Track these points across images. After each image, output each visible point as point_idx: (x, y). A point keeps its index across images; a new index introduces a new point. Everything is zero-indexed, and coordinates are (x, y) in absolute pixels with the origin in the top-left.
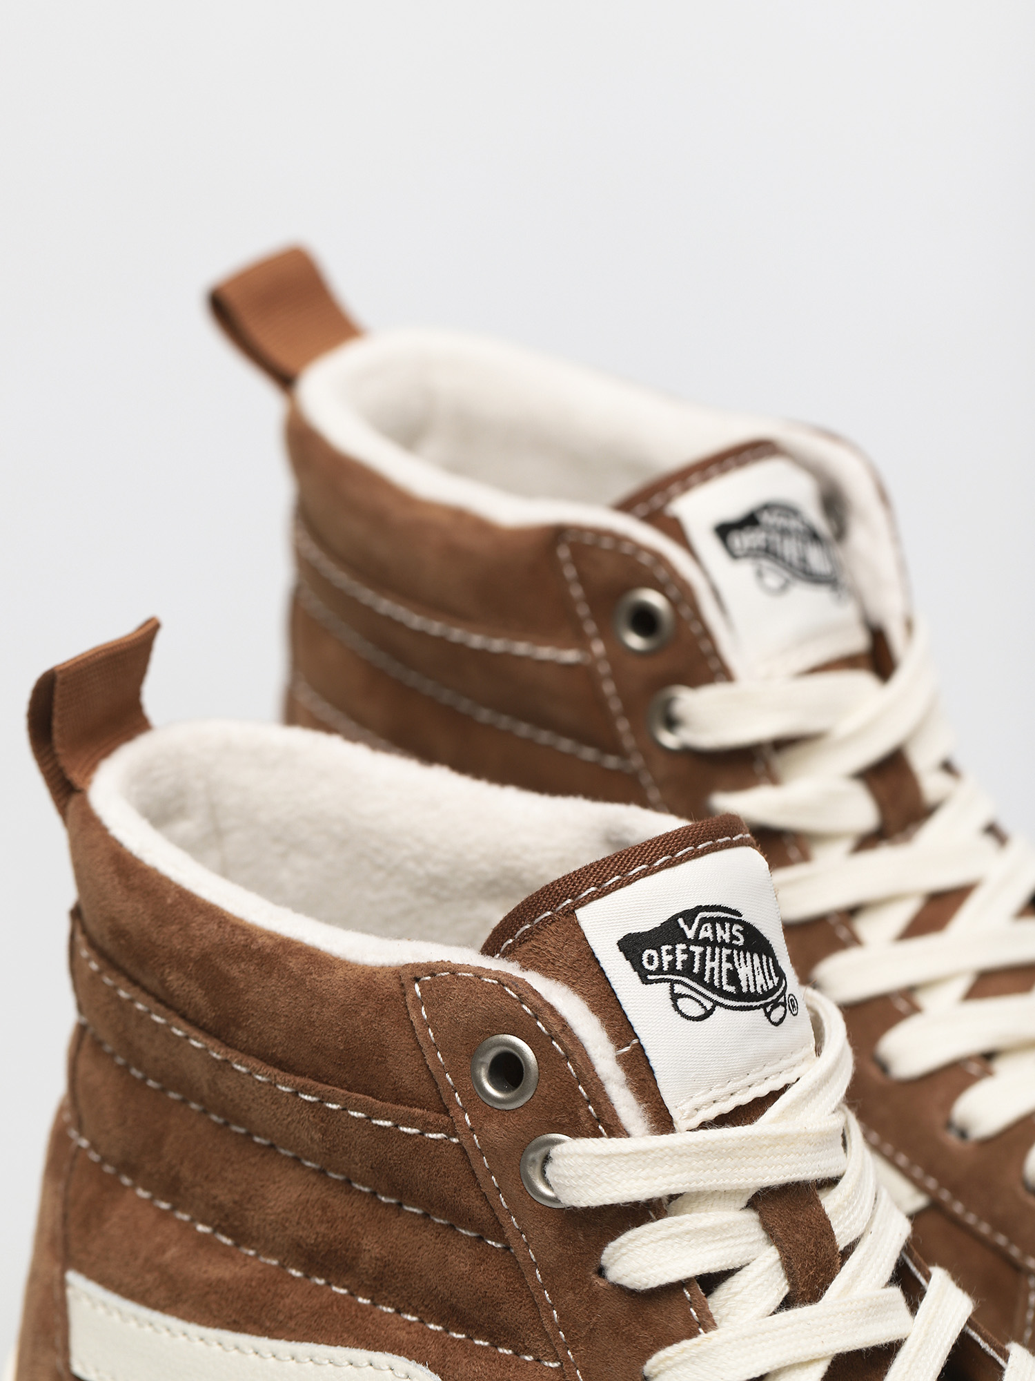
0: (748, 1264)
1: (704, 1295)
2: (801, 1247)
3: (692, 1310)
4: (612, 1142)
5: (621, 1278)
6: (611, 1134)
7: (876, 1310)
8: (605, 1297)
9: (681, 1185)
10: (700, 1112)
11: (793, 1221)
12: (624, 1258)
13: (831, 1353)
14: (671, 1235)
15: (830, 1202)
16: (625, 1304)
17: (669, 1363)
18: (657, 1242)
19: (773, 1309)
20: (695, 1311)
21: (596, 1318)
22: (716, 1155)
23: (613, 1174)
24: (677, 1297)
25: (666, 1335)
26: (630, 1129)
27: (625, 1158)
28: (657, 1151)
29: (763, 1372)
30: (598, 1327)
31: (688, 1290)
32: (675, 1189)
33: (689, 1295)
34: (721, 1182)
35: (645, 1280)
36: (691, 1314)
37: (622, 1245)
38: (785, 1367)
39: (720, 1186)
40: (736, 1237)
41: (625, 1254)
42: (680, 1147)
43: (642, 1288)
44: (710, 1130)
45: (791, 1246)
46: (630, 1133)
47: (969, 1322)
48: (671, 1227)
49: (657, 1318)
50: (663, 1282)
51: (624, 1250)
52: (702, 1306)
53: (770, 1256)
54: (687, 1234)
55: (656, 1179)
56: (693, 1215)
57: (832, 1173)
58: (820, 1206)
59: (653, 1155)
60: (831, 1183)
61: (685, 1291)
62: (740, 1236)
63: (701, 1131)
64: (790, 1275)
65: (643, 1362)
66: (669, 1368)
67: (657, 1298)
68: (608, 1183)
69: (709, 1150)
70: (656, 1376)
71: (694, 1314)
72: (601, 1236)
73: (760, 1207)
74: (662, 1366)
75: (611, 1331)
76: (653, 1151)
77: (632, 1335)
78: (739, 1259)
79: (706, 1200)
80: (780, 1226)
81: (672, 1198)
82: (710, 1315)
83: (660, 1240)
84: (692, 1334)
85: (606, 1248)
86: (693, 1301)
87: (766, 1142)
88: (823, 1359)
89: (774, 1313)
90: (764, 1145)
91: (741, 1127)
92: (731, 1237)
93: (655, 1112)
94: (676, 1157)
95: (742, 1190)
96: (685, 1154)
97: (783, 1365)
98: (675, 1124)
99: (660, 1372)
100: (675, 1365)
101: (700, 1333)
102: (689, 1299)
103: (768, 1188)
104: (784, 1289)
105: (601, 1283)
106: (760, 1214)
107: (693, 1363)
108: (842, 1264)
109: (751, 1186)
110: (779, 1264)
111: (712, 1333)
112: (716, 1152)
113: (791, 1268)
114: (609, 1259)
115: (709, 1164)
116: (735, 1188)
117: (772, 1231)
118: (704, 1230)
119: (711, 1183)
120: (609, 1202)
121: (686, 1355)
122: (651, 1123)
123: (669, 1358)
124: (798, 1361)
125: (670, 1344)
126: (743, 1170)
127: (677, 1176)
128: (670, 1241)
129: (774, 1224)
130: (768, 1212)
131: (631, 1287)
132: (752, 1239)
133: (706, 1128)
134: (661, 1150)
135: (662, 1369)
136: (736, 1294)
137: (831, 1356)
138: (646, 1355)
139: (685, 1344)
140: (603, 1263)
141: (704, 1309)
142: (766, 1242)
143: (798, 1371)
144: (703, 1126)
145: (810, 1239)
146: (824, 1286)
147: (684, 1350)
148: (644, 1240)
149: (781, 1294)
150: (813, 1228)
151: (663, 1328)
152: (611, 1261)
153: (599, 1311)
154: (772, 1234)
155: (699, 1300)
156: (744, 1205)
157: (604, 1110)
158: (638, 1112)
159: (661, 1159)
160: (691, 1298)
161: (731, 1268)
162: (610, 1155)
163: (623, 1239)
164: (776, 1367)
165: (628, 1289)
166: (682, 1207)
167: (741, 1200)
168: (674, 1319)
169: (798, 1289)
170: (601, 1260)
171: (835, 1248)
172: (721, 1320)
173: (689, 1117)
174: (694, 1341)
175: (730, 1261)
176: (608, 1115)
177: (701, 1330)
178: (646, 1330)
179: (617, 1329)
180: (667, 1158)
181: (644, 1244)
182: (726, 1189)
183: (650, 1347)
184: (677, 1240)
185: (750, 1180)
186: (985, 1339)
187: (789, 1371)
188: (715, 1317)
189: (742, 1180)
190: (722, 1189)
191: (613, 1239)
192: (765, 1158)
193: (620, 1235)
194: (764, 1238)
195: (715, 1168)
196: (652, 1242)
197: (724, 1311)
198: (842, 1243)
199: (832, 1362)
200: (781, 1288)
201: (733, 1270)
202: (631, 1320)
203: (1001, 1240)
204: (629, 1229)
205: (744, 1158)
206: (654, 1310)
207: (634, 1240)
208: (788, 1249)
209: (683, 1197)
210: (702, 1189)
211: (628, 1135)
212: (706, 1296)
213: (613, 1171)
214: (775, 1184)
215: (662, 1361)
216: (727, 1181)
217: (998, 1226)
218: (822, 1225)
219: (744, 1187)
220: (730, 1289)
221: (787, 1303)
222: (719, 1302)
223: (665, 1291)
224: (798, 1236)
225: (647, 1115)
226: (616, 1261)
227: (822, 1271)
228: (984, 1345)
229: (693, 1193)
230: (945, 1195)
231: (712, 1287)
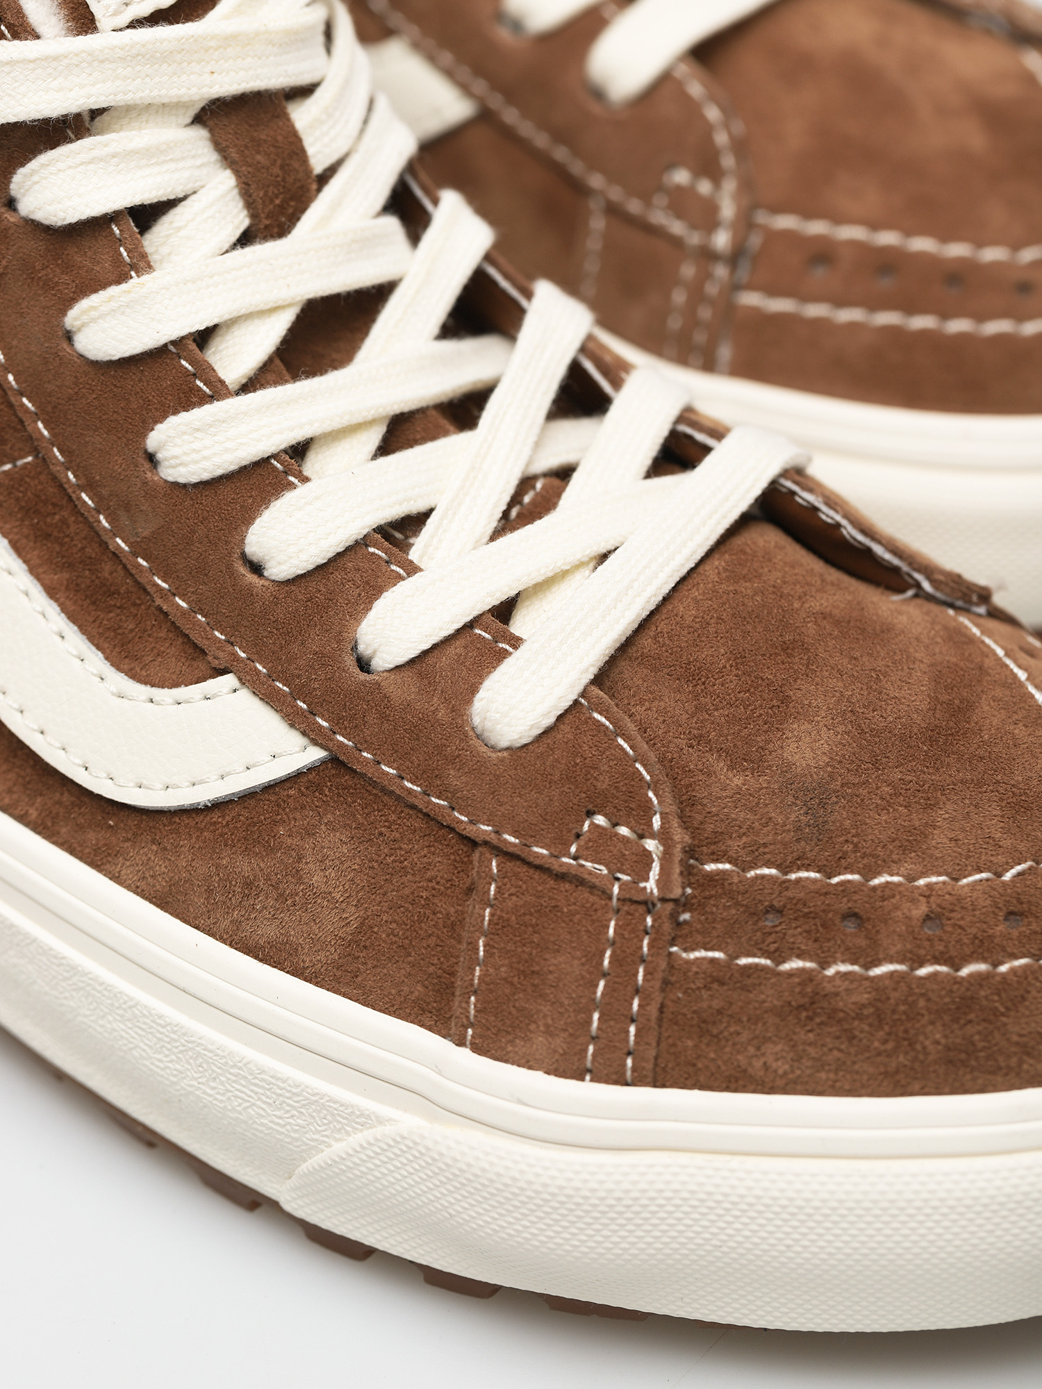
0: (195, 192)
1: (136, 230)
2: (263, 170)
3: (122, 249)
4: (14, 45)
5: (33, 212)
6: (16, 36)
7: (362, 244)
8: (16, 235)
9: (103, 98)
10: (129, 7)
11: (253, 140)
12: (37, 187)
13: (299, 298)
14: (93, 159)
15: (302, 115)
16: (41, 243)
17: (94, 314)
18: (76, 167)
19: (226, 246)
20: (126, 250)
21: (6, 260)
22: (148, 59)
23: (16, 84)
24: (104, 234)
25: (90, 279)
26: (40, 29)
27: (31, 66)
28: (70, 56)
29: (211, 324)
30: (10, 271)
31: (116, 226)
32: (96, 102)
33: (118, 232)
34: (155, 93)
35: (62, 215)
36: (121, 254)
37: (33, 172)
38: (239, 317)
39: (155, 97)
40: (178, 160)
41: (38, 182)
42: (101, 51)
43: (59, 224)
44: (139, 30)
45: (250, 169)
46: (40, 34)
47: (488, 257)
48: (93, 149)
49: (80, 259)
50: (84, 217)
51: (35, 178)
52: (134, 244)
53: (225, 181)
54: (114, 157)
55: (71, 90)
56: (122, 134)
57: (304, 79)
58: (289, 120)
59: (66, 61)
60: (304, 92)
61: (113, 227)
62: (183, 158)
63: (129, 31)
64: (250, 205)
65: (64, 312)
66: (94, 320)
67: (79, 236)
68: (10, 95)
69: (138, 55)
70: (79, 330)
71: (125, 254)
72: (9, 161)
73: (211, 123)
74: (86, 317)
75: (25, 276)
76: (66, 57)
77: (50, 280)
78: (181, 187)
79: (139, 115)
80: (236, 146)
81: (95, 113)
82: (144, 256)
83: (80, 165)
84: (122, 278)
85: (15, 176)
86: (122, 239)
87: (213, 43)
88: (289, 305)
89: (227, 252)
90: (211, 47)
91: (180, 25)
92: (171, 160)
93: (73, 8)
94: (96, 64)
95: (185, 102)
96: (108, 59)
97: (235, 314)
98: (97, 23)
99: (83, 325)
100: (100, 317)
101: (131, 278)
102: (118, 236)
103: (218, 100)
104: (242, 222)
105: (11, 218)
106: (211, 131)
107: (123, 313)
108: (319, 190)
109: (196, 98)
110: (236, 191)
111: (145, 278)
112: (147, 56)
113: (250, 196)
114: (20, 189)
115: (139, 71)
116: (175, 100)
117: (225, 151)
118: (135, 152)
119: (143, 95)
120: (12, 120)
121: (113, 304)
122: (68, 21)
123: (93, 308)
124: (256, 310)
125: (96, 291)
126: (184, 77)
127: (98, 86)
128: (92, 167)
129: (228, 143)
130: (221, 129)
131: (47, 222)
132: (199, 162)
133: (135, 27)
134: (77, 55)
135: (86, 321)
136: (179, 229)
137: (299, 301)
138: (67, 304)
139: (113, 290)
140: (13, 193)
141: (136, 248)
142: (219, 165)
143: (257, 321)
144: (135, 24)
145: (275, 160)
146: (294, 218)
147: (111, 298)
148: (60, 165)
149: (237, 228)
150: (279, 147)
151: (87, 272)
152: (22, 191)
153: (10, 252)
154: (227, 155)
155: (131, 237)
156: (189, 120)
157: (5, 6)
158: (51, 7)
159: (77, 65)
160: (121, 234)
161: (172, 197)
162: (11, 62)
163: (34, 164)
164: (227, 317)
165: (42, 224)
166: (109, 125)
167: (185, 113)
168: (101, 261)
169: (260, 221)
170: (10, 189)
171: (307, 169)
172: (161, 261)
173: (115, 14)
174: (123, 286)
175: (169, 190)
176: (10, 12)
177: (133, 273)
178: (67, 274)
179: (32, 273)
180: (85, 65)
181: (60, 170)
182: (164, 101)
183: (71, 295)
184: (102, 164)
185: (194, 90)
186: (507, 276)
187: (245, 321)
188: (151, 258)
189: (183, 91)
190: (158, 101)
191: (23, 165)
192: (213, 62)
193: (31, 160)
194: (217, 160)
195: (147, 76)
196: (70, 167)
197: (165, 250)
198: (318, 164)
199: (303, 310)
200: (240, 220)
201: (174, 200)
202: (48, 261)
203: (561, 154)
204: (40, 152)
205: (186, 64)
206: (76, 250)
207: (48, 165)
208: (246, 173)
209: (110, 112)
210: (131, 102)
211: (38, 37)
212: (142, 232)
213: (16, 81)
214: (226, 94)
215: (84, 312)
216: (164, 92)
217: (560, 136)
218: (291, 143)
219: (186, 99)
220: (171, 223)
221: (245, 239)
222: (159, 239)
223: (89, 227)
224: (259, 157)
225: (62, 12)
226: (27, 190)
227: (291, 199)
228: (504, 284)
229: (119, 107)
230: (496, 102)
231: (149, 221)
